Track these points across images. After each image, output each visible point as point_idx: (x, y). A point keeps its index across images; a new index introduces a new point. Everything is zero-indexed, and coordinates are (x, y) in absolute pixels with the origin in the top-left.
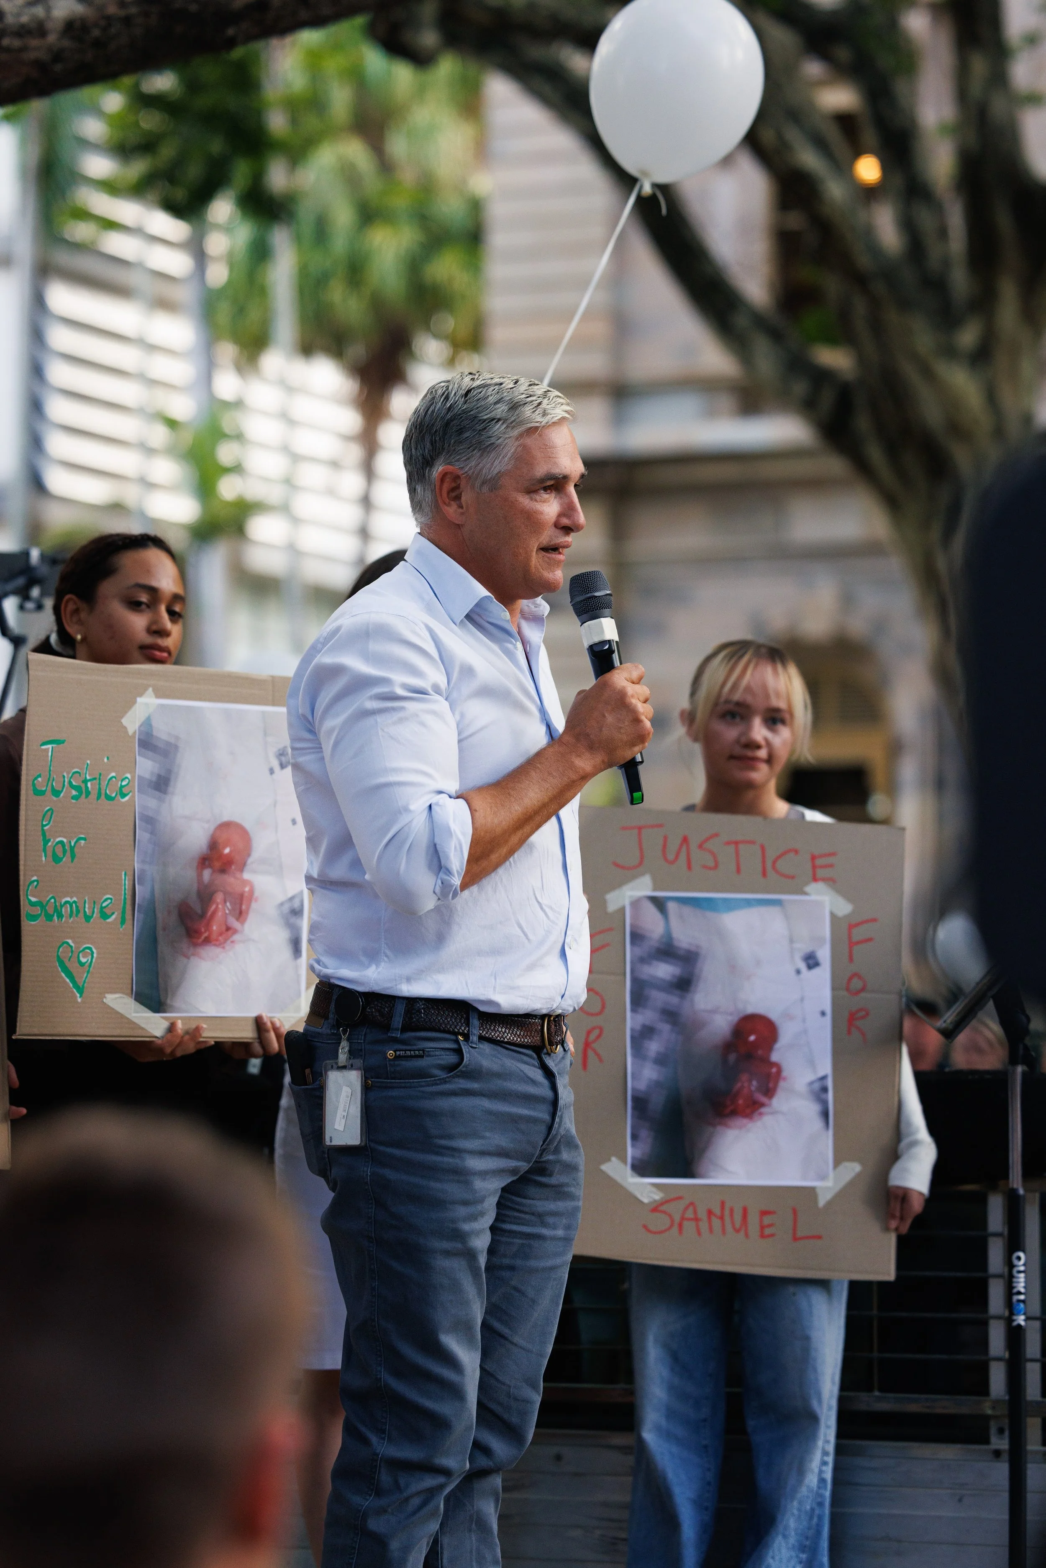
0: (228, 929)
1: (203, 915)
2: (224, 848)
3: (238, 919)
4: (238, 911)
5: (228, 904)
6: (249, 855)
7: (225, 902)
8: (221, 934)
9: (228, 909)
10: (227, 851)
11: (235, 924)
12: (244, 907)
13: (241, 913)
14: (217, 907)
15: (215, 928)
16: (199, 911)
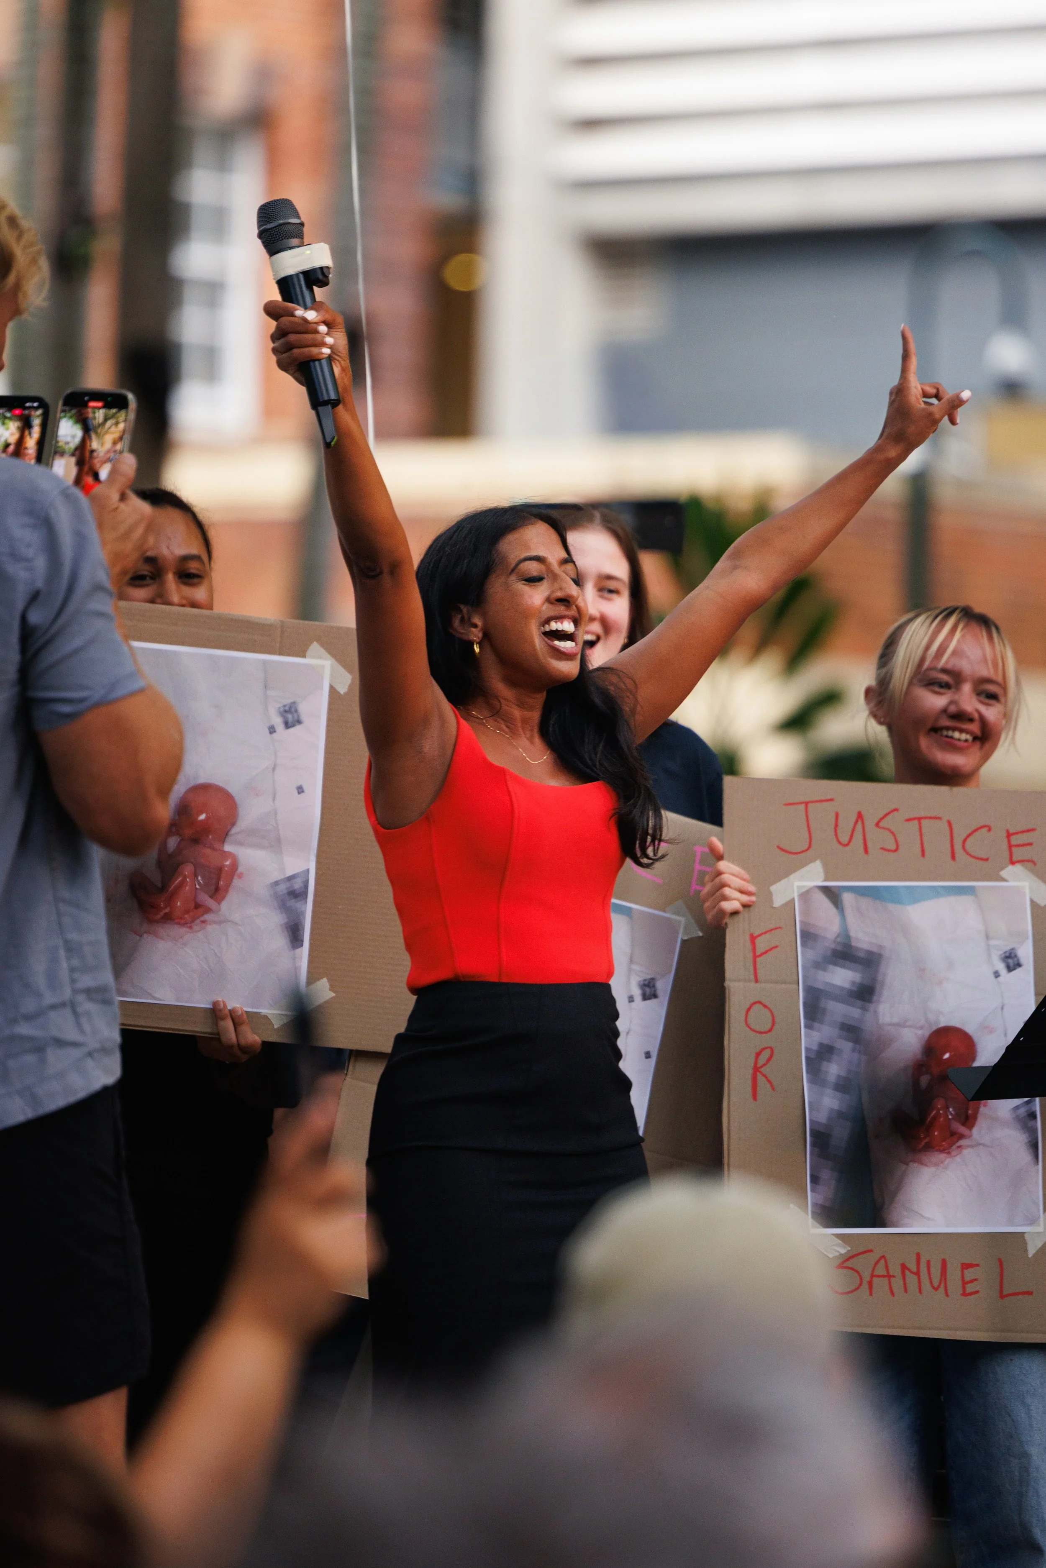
0: (197, 906)
1: (163, 888)
2: (198, 815)
3: (211, 897)
4: (213, 888)
5: (199, 878)
6: (233, 824)
7: (196, 876)
8: (187, 912)
9: (199, 884)
10: (202, 817)
11: (210, 903)
12: (221, 883)
13: (217, 889)
14: (183, 882)
15: (179, 904)
16: (159, 885)
